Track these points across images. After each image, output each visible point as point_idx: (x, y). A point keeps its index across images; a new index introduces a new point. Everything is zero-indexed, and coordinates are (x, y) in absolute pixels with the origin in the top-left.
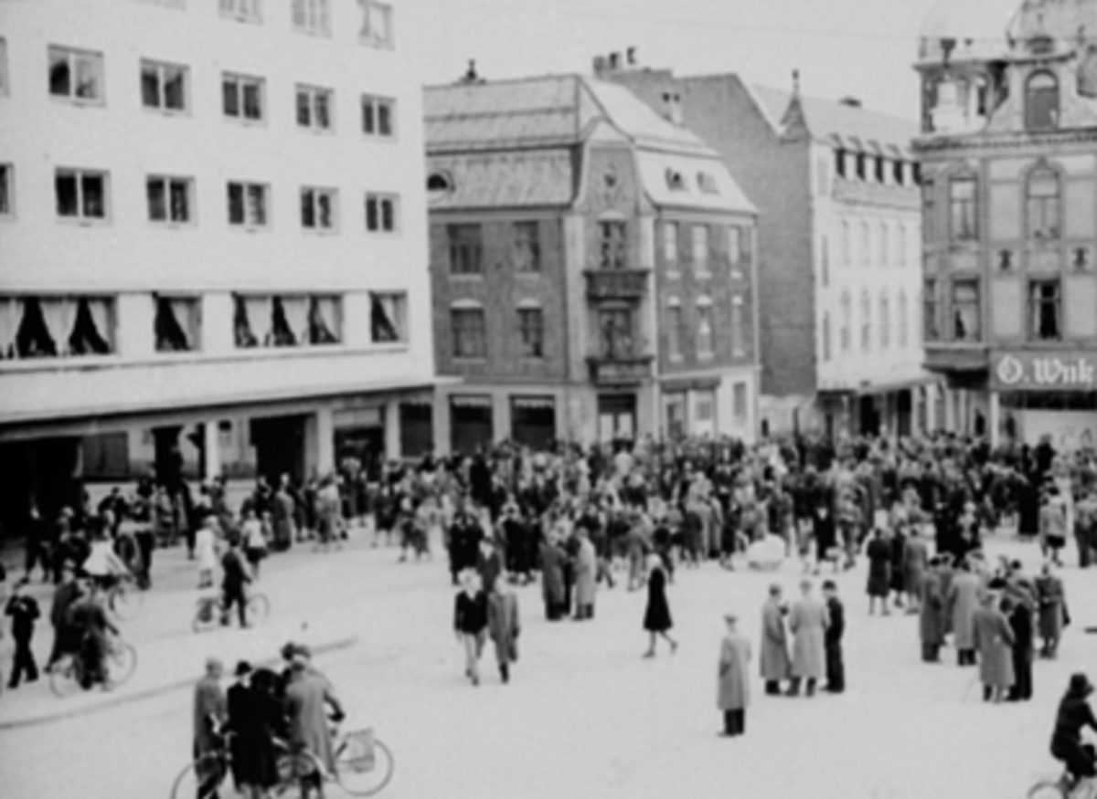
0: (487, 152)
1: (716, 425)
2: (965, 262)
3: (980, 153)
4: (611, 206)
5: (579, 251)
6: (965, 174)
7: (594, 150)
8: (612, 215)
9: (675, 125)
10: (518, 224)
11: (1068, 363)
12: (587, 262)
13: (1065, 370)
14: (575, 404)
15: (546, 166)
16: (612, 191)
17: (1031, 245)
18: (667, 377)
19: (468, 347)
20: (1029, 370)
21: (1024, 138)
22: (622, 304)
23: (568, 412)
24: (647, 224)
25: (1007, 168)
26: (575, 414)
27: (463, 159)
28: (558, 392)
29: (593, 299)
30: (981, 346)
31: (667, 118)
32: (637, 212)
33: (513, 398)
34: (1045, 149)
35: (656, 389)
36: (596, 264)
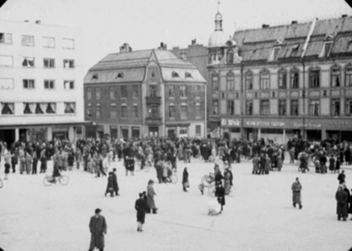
0: (130, 68)
1: (188, 135)
2: (215, 96)
3: (218, 69)
4: (153, 81)
5: (145, 91)
6: (215, 74)
7: (149, 68)
8: (154, 83)
9: (184, 61)
10: (134, 86)
11: (235, 121)
12: (147, 94)
13: (234, 122)
14: (144, 129)
15: (140, 72)
16: (153, 78)
17: (228, 92)
18: (168, 123)
19: (125, 115)
20: (227, 122)
21: (226, 66)
22: (155, 105)
23: (142, 130)
24: (162, 86)
25: (224, 73)
26: (144, 131)
27: (125, 70)
28: (140, 126)
29: (148, 104)
30: (218, 116)
31: (182, 58)
32: (159, 83)
33: (132, 127)
34: (230, 69)
35: (164, 126)
36: (149, 95)
